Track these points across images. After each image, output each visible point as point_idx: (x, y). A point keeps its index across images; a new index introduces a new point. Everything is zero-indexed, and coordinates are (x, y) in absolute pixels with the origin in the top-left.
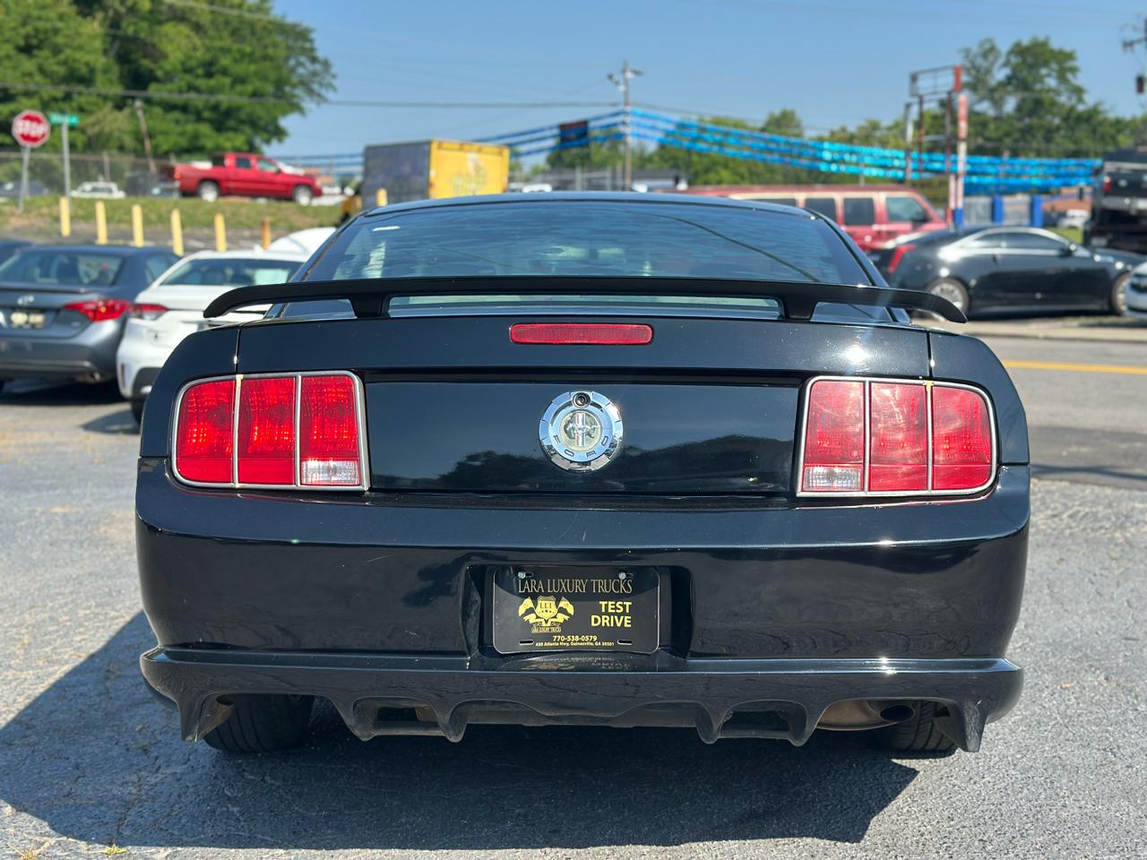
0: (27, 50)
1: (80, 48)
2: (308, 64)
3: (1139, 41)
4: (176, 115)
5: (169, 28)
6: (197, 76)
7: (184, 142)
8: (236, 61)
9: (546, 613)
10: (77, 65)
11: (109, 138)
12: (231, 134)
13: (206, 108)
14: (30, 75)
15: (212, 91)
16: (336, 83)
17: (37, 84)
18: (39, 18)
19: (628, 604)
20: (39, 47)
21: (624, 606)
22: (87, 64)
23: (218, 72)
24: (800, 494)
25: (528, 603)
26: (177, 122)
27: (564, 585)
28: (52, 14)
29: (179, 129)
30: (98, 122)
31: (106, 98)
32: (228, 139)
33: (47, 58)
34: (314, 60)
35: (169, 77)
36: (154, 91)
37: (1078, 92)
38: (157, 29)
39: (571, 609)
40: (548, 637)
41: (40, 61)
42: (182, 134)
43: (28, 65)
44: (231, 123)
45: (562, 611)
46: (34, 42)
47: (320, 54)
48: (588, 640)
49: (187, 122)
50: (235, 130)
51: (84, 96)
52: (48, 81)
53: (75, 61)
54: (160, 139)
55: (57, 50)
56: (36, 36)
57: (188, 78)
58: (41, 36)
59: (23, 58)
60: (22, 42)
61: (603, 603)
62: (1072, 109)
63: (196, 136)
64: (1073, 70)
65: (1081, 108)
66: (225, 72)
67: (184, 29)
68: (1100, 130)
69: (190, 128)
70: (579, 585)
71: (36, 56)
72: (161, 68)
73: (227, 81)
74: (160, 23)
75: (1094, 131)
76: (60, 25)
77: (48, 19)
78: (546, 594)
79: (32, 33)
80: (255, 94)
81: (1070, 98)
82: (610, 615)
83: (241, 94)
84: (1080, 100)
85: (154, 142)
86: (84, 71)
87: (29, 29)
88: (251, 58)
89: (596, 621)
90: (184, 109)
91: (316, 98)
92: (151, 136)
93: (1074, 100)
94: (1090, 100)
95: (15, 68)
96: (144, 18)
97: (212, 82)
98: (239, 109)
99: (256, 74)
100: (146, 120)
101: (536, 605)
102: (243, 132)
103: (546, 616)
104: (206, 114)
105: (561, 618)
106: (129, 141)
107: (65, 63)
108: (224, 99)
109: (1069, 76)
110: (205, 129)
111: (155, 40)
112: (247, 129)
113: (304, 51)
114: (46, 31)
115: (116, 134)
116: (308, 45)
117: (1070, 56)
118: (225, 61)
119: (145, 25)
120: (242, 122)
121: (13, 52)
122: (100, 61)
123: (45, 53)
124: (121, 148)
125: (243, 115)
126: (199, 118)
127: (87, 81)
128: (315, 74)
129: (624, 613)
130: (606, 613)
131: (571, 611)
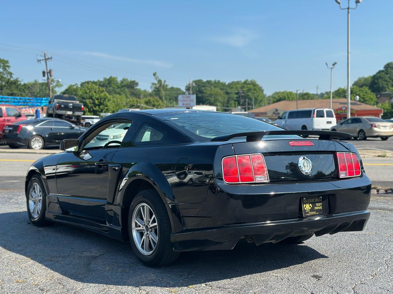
3: (43, 60)
19: (321, 204)
21: (320, 204)
24: (340, 177)
27: (310, 200)
37: (11, 74)
40: (308, 213)
48: (314, 213)
61: (317, 204)
62: (9, 80)
64: (9, 67)
65: (12, 79)
68: (19, 87)
70: (313, 200)
75: (17, 87)
78: (308, 203)
81: (8, 76)
82: (318, 206)
84: (11, 77)
89: (316, 208)
93: (9, 77)
94: (14, 77)
101: (306, 205)
103: (308, 208)
105: (310, 208)
109: (7, 68)
117: (7, 62)
129: (320, 206)
131: (311, 206)
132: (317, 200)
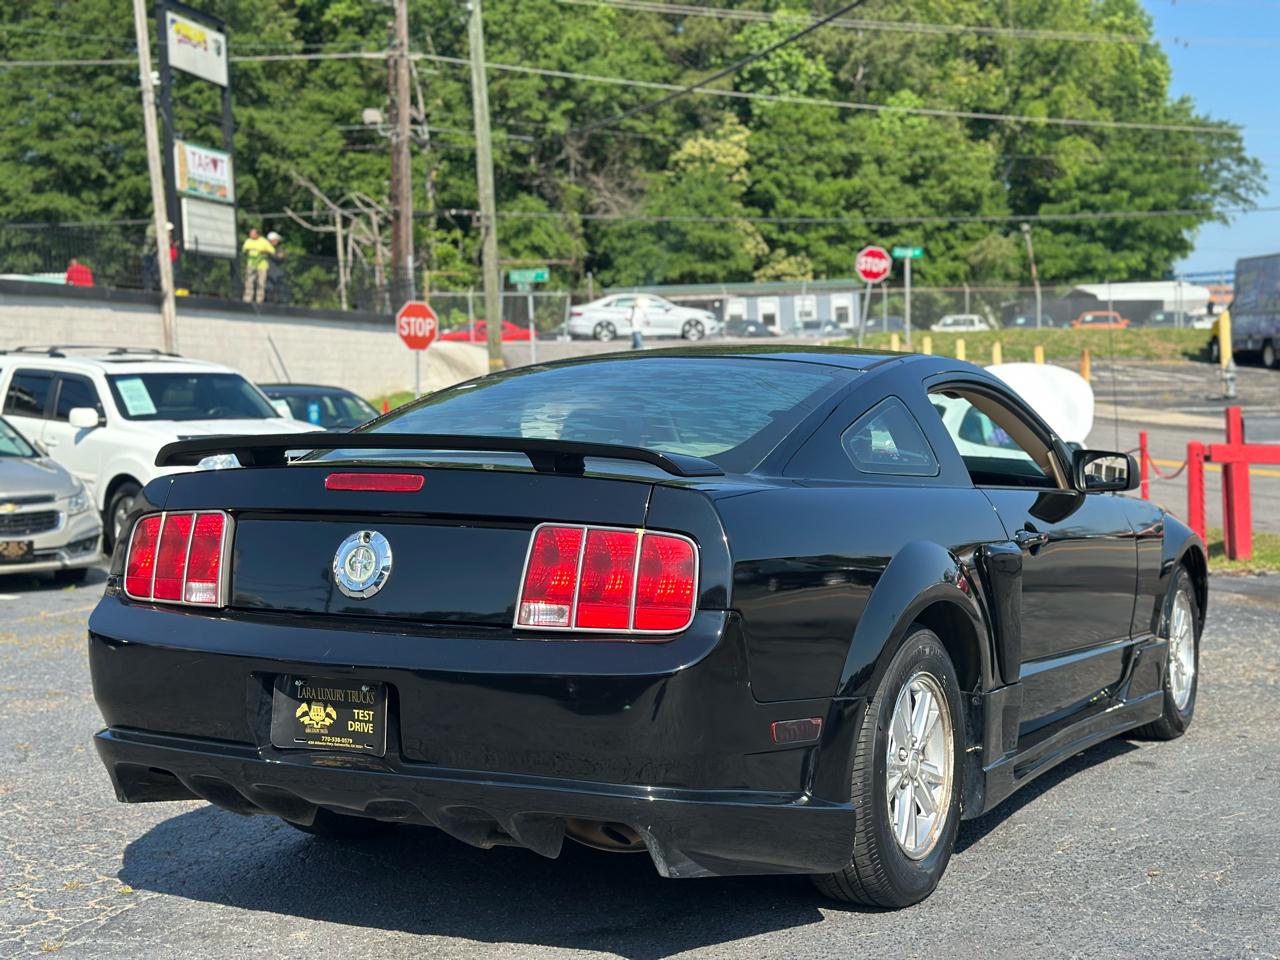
0: (913, 180)
1: (969, 173)
2: (1233, 166)
4: (1068, 236)
5: (1066, 143)
6: (1093, 193)
7: (1072, 265)
8: (1137, 172)
9: (317, 716)
10: (963, 191)
11: (992, 266)
12: (1126, 253)
13: (1100, 226)
14: (914, 206)
15: (1108, 208)
16: (1266, 185)
17: (921, 215)
18: (927, 147)
19: (370, 713)
20: (925, 176)
21: (368, 715)
22: (973, 190)
23: (1115, 186)
24: (516, 625)
25: (304, 707)
26: (1067, 244)
27: (329, 693)
28: (940, 141)
29: (1069, 251)
30: (982, 249)
31: (992, 224)
32: (1123, 259)
33: (932, 187)
34: (1241, 161)
35: (1064, 196)
36: (1046, 213)
38: (1054, 144)
39: (334, 715)
40: (318, 737)
41: (925, 190)
42: (1071, 257)
43: (912, 195)
44: (1128, 241)
45: (328, 715)
46: (921, 171)
47: (1248, 154)
48: (345, 742)
49: (1078, 243)
50: (1132, 248)
51: (970, 224)
52: (933, 210)
53: (960, 187)
54: (1048, 263)
55: (943, 178)
56: (921, 166)
57: (1082, 195)
58: (928, 165)
59: (909, 188)
60: (908, 173)
61: (356, 711)
63: (1087, 258)
66: (1123, 186)
67: (1085, 143)
69: (1080, 249)
70: (339, 695)
71: (921, 186)
72: (1054, 187)
73: (1125, 194)
74: (1058, 137)
76: (947, 151)
77: (934, 147)
78: (318, 701)
79: (919, 161)
80: (1156, 208)
82: (361, 721)
83: (1140, 209)
85: (1041, 267)
86: (970, 196)
87: (916, 158)
88: (1156, 167)
89: (356, 727)
90: (1076, 229)
91: (1242, 205)
92: (1038, 261)
95: (899, 200)
96: (1041, 135)
97: (1108, 197)
98: (1137, 223)
99: (1158, 184)
100: (1034, 244)
101: (310, 709)
102: (1140, 249)
103: (317, 719)
104: (1100, 233)
105: (328, 722)
106: (1014, 268)
107: (950, 190)
108: (1120, 216)
110: (1097, 249)
111: (1052, 157)
112: (1146, 246)
113: (1230, 152)
114: (933, 159)
115: (1000, 261)
116: (1235, 145)
118: (1124, 173)
119: (1041, 142)
120: (1141, 238)
121: (898, 184)
122: (987, 185)
123: (932, 181)
124: (1007, 276)
125: (1141, 232)
126: (1093, 238)
127: (972, 207)
128: (1241, 177)
129: (368, 722)
130: (358, 720)
131: (334, 716)
132: (355, 698)
